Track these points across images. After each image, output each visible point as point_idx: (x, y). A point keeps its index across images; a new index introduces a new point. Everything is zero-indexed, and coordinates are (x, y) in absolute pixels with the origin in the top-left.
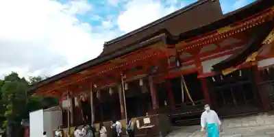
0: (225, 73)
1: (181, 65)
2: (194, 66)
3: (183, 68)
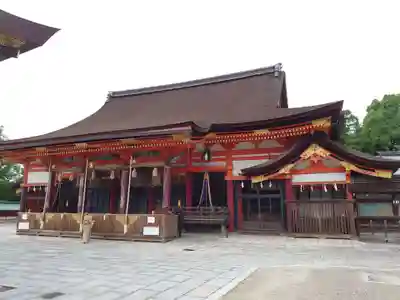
0: (255, 180)
1: (209, 160)
2: (224, 164)
3: (212, 164)
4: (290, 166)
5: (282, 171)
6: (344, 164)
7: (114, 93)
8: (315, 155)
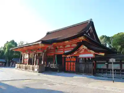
1: (57, 51)
2: (63, 51)
4: (77, 52)
5: (74, 54)
6: (91, 51)
7: (48, 32)
8: (83, 48)
